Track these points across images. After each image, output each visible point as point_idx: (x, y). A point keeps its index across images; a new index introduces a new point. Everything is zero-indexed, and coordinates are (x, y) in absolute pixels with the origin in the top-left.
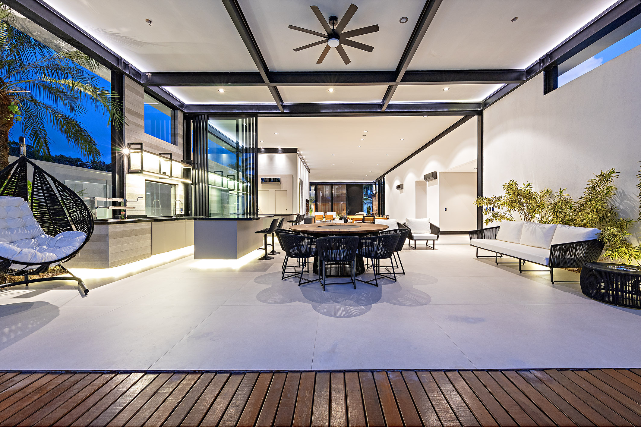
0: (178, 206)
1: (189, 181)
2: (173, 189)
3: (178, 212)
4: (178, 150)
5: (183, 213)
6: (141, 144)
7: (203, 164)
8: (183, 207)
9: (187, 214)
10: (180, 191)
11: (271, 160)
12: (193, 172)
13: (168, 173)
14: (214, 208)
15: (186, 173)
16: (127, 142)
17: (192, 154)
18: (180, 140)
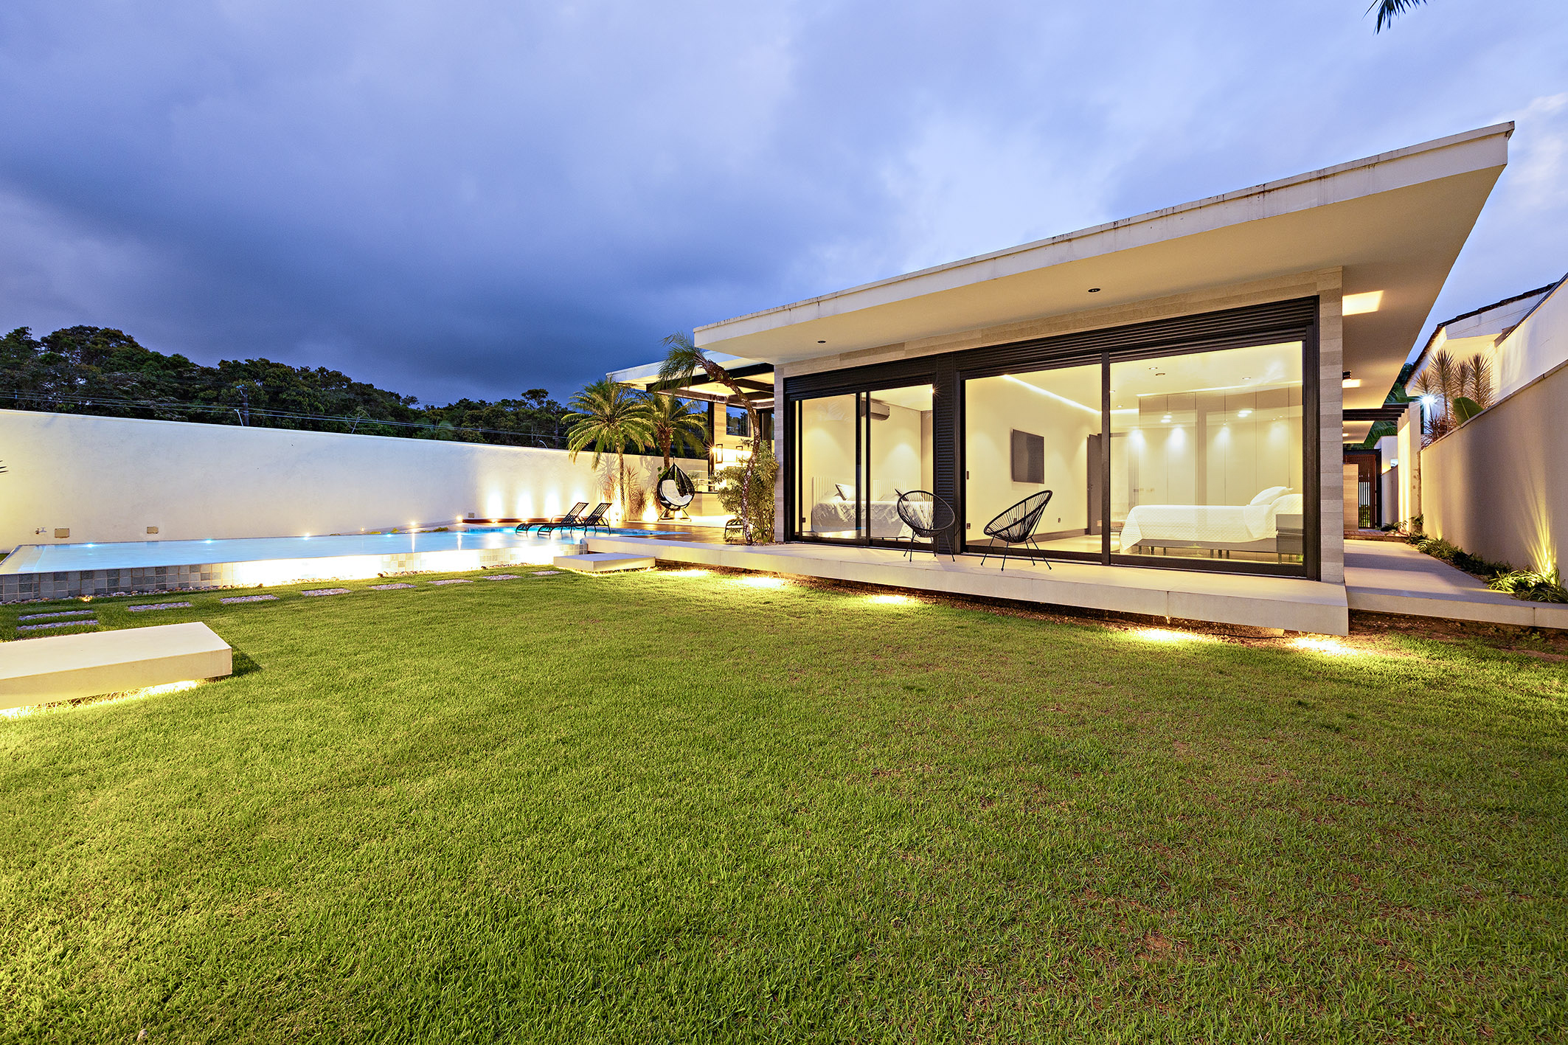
6: (725, 444)
16: (715, 444)
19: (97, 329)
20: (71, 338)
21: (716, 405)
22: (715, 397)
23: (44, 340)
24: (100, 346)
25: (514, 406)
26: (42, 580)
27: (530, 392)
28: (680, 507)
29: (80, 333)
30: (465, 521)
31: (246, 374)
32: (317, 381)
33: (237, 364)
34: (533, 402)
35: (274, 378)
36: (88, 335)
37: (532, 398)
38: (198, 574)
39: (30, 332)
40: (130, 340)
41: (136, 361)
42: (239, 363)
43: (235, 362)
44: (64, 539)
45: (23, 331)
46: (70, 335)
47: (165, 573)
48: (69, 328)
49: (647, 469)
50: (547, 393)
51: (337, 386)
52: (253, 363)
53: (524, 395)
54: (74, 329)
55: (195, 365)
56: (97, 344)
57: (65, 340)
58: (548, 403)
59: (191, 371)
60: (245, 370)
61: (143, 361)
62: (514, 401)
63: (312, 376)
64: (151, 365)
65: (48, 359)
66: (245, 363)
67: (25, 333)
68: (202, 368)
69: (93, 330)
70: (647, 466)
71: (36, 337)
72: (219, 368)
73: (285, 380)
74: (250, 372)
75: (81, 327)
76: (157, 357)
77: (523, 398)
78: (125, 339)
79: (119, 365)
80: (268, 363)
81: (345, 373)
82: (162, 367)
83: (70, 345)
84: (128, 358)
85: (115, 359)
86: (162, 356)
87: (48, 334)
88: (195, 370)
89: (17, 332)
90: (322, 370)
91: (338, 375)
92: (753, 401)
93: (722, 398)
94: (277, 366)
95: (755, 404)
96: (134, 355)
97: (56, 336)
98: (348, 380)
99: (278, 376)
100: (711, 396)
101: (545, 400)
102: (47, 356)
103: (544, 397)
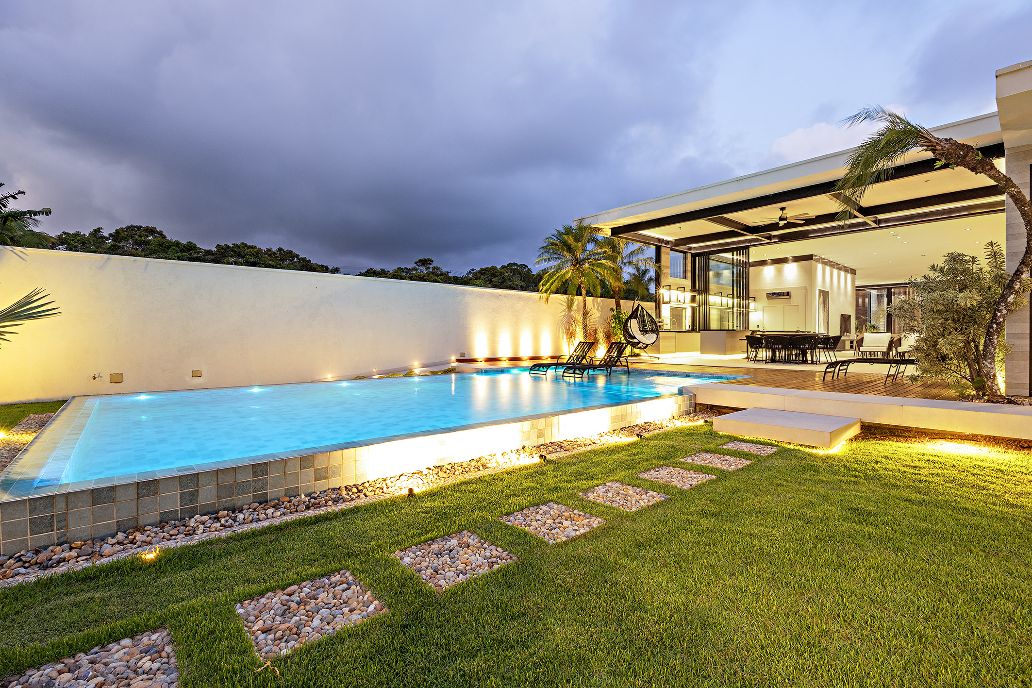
0: (687, 323)
1: (695, 305)
2: (684, 311)
3: (687, 328)
4: (688, 283)
5: (690, 329)
6: (670, 286)
7: (705, 290)
8: (690, 324)
9: (693, 330)
10: (688, 313)
11: (779, 272)
12: (698, 297)
13: (682, 301)
14: (714, 325)
15: (693, 299)
16: (662, 285)
17: (697, 282)
18: (689, 275)
19: (141, 227)
20: (126, 233)
21: (663, 249)
22: (662, 241)
23: (110, 235)
24: (143, 238)
25: (406, 272)
26: (70, 507)
27: (420, 261)
28: (648, 345)
29: (132, 230)
30: (458, 361)
31: (233, 253)
32: (277, 257)
33: (227, 247)
34: (423, 268)
35: (250, 255)
36: (136, 231)
37: (422, 265)
38: (311, 471)
39: (102, 231)
40: (160, 233)
41: (165, 247)
42: (229, 246)
43: (226, 245)
44: (118, 384)
45: (98, 230)
46: (126, 231)
47: (267, 474)
48: (124, 227)
49: (598, 310)
50: (432, 261)
51: (289, 260)
52: (238, 246)
53: (416, 263)
54: (128, 227)
55: (200, 249)
56: (141, 237)
57: (123, 234)
58: (434, 268)
59: (198, 253)
60: (232, 251)
61: (169, 247)
62: (406, 268)
63: (274, 253)
64: (174, 249)
65: (112, 248)
66: (232, 246)
67: (99, 231)
68: (205, 250)
69: (139, 228)
70: (598, 307)
71: (106, 234)
72: (216, 250)
73: (257, 257)
74: (235, 252)
75: (132, 226)
76: (178, 244)
77: (415, 265)
78: (158, 233)
79: (155, 250)
80: (246, 245)
81: (295, 252)
82: (181, 251)
83: (126, 238)
84: (161, 246)
85: (152, 246)
86: (181, 244)
87: (113, 231)
88: (201, 252)
89: (95, 231)
90: (280, 249)
91: (291, 252)
92: (690, 245)
93: (667, 242)
94: (252, 247)
95: (690, 249)
96: (164, 243)
97: (117, 232)
98: (297, 256)
99: (253, 254)
100: (659, 240)
101: (431, 266)
102: (112, 245)
103: (430, 264)
